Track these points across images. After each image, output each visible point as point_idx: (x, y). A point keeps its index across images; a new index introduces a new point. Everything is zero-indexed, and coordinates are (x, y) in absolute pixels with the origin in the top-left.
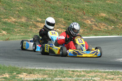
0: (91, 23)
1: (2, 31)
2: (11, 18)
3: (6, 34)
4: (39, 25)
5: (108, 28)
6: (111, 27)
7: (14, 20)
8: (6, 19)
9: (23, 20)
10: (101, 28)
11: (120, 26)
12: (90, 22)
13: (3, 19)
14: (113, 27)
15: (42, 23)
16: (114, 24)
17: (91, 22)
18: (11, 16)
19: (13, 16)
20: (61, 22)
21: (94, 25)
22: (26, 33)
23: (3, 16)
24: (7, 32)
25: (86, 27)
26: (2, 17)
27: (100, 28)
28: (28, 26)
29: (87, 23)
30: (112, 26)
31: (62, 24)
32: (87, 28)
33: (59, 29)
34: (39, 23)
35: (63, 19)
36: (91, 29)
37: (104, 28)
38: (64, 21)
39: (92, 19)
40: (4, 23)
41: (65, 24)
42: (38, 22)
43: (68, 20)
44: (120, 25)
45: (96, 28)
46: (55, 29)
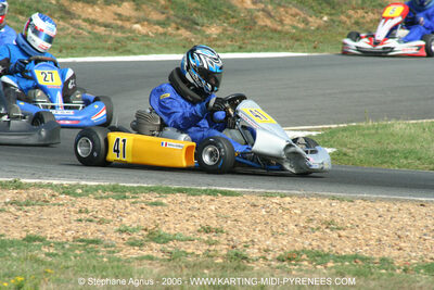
0: (252, 7)
5: (307, 24)
6: (318, 21)
11: (349, 17)
14: (325, 18)
16: (333, 12)
21: (260, 13)
27: (281, 21)
29: (239, 6)
30: (321, 18)
31: (155, 9)
33: (143, 25)
34: (80, 4)
41: (166, 8)
44: (351, 12)
45: (268, 22)
46: (127, 25)
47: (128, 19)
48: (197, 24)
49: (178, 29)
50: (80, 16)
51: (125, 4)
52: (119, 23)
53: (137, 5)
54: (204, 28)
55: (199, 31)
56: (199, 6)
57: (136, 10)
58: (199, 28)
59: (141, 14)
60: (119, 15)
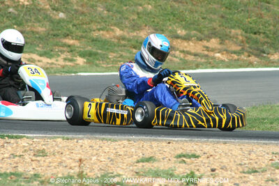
18: (115, 25)
26: (93, 26)
31: (235, 43)
34: (179, 41)
40: (93, 41)
41: (243, 42)
46: (211, 54)
47: (213, 50)
48: (264, 53)
49: (249, 56)
50: (178, 49)
51: (213, 40)
52: (206, 53)
53: (222, 40)
54: (269, 56)
55: (265, 57)
56: (269, 41)
57: (221, 43)
58: (265, 55)
59: (224, 47)
60: (207, 47)
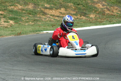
1: (9, 21)
2: (17, 6)
3: (13, 24)
4: (48, 12)
7: (20, 7)
8: (12, 7)
9: (30, 7)
10: (114, 12)
12: (101, 5)
13: (9, 6)
15: (50, 9)
17: (103, 6)
19: (18, 3)
20: (70, 7)
22: (35, 22)
23: (9, 3)
24: (15, 21)
25: (97, 12)
28: (35, 13)
32: (99, 13)
35: (72, 4)
36: (103, 13)
37: (117, 12)
38: (73, 6)
39: (104, 3)
42: (46, 8)
43: (78, 5)
